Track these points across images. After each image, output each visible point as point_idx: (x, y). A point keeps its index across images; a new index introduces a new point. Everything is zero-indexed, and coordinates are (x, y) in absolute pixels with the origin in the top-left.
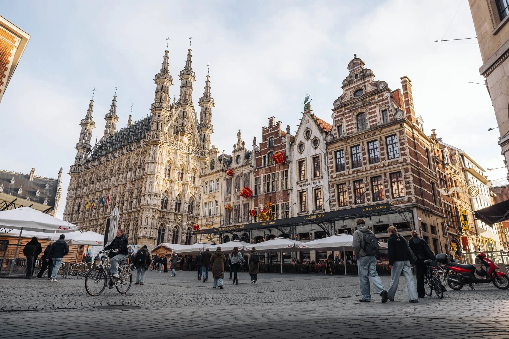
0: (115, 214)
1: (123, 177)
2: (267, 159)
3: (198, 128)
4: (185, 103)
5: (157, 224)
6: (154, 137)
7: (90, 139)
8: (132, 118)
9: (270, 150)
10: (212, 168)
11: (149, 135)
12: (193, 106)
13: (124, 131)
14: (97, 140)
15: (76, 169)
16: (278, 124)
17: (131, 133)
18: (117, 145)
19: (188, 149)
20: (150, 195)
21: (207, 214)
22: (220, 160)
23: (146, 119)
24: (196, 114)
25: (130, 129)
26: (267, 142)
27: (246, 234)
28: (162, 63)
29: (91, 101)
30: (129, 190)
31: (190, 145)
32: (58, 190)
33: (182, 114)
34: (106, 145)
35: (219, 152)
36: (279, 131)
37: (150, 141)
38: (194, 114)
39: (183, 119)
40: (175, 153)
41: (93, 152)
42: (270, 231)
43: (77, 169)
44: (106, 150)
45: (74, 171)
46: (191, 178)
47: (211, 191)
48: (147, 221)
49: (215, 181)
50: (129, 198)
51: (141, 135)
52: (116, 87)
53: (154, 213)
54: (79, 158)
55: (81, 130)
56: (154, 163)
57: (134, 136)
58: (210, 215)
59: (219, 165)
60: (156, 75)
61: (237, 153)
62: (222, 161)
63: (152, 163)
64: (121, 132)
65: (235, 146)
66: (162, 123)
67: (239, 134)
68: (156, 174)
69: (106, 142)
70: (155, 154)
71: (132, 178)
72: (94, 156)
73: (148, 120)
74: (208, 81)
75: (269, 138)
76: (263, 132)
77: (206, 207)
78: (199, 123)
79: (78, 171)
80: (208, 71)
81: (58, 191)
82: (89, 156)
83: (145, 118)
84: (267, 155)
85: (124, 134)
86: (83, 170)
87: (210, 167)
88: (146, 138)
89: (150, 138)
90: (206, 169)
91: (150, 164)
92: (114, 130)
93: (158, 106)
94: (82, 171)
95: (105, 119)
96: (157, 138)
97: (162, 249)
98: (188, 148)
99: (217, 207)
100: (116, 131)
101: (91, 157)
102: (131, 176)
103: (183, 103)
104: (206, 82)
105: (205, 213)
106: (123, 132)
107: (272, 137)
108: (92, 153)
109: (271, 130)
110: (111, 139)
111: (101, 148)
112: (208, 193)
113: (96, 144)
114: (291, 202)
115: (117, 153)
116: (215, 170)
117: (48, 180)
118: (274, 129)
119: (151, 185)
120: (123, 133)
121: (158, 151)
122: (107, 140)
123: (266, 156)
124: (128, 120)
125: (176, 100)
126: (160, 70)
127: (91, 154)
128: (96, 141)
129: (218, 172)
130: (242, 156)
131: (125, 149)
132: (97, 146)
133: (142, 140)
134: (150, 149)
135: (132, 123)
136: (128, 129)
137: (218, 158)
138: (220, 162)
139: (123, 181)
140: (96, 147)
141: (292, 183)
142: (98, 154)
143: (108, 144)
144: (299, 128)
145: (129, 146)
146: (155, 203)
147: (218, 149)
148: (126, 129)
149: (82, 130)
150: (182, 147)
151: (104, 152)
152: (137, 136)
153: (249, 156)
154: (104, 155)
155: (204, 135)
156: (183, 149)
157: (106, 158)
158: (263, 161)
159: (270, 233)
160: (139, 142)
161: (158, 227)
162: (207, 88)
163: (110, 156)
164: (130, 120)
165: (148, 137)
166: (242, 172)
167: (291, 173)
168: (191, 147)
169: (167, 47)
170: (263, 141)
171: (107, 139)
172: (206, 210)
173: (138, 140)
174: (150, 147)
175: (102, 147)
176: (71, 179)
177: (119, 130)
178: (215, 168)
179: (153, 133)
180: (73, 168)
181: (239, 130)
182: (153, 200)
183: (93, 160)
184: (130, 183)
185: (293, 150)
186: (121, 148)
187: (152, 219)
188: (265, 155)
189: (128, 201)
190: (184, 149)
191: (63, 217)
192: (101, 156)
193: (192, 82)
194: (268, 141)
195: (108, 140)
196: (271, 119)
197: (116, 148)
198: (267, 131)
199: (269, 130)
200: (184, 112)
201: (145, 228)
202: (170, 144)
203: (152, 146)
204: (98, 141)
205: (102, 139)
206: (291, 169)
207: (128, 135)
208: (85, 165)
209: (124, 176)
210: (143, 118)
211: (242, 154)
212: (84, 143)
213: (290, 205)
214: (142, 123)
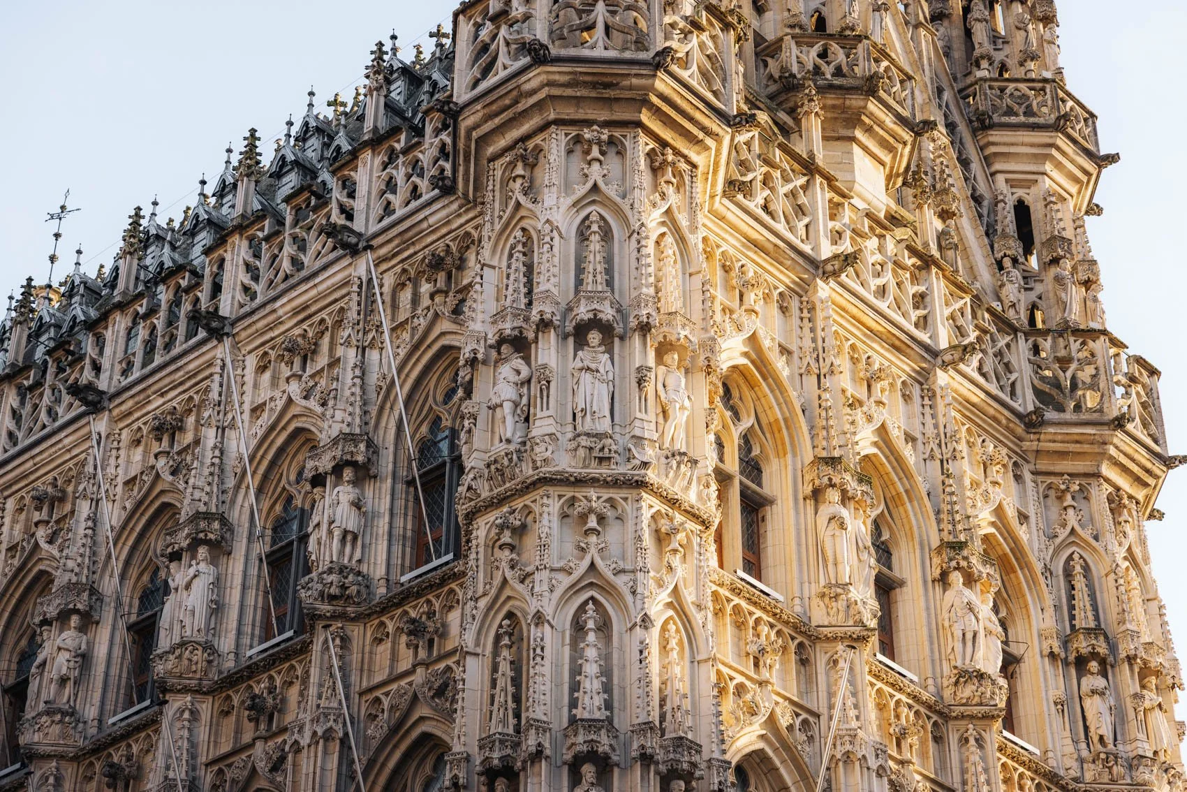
1: (84, 659)
20: (604, 765)
31: (929, 260)
37: (535, 78)
40: (794, 304)
68: (651, 475)
71: (226, 644)
91: (548, 352)
102: (217, 609)
119: (604, 627)
139: (91, 712)
174: (532, 160)
184: (206, 708)
203: (555, 145)
209: (101, 651)
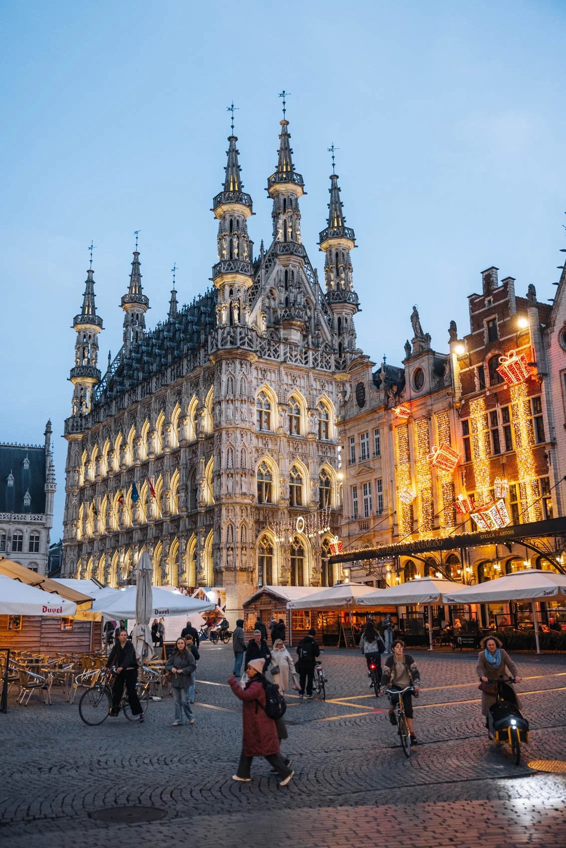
0: (144, 567)
2: (486, 372)
3: (323, 305)
4: (287, 251)
5: (254, 537)
6: (227, 342)
7: (96, 356)
8: (178, 297)
9: (493, 351)
10: (361, 403)
11: (214, 338)
12: (306, 256)
13: (163, 331)
14: (110, 355)
15: (75, 425)
16: (506, 285)
17: (178, 333)
18: (152, 365)
19: (306, 358)
20: (232, 475)
21: (361, 511)
22: (377, 382)
23: (207, 297)
24: (315, 272)
25: (174, 324)
26: (483, 332)
27: (453, 554)
28: (225, 168)
29: (88, 271)
30: (187, 464)
31: (309, 348)
32: (47, 469)
33: (283, 278)
34: (130, 366)
35: (374, 364)
36: (508, 301)
37: (219, 352)
38: (309, 272)
39: (286, 289)
41: (105, 384)
42: (509, 547)
43: (77, 425)
44: (131, 377)
45: (73, 430)
46: (320, 424)
47: (364, 457)
48: (230, 532)
49: (370, 435)
50: (189, 483)
51: (199, 338)
52: (136, 232)
53: (244, 514)
54: (79, 400)
55: (76, 339)
56: (232, 401)
57: (183, 340)
58: (367, 514)
59: (376, 394)
60: (215, 199)
61: (416, 365)
62: (382, 386)
63: (228, 401)
64: (158, 332)
65: (407, 347)
66: (239, 308)
67: (415, 317)
68: (238, 426)
69: (129, 359)
70: (232, 380)
71: (189, 439)
72: (108, 393)
73: (210, 301)
74: (335, 190)
75: (488, 322)
76: (471, 309)
77: (355, 496)
78: (325, 292)
79: (81, 429)
80: (334, 165)
81: (47, 472)
82: (98, 394)
83: (203, 295)
84: (486, 365)
85: (164, 338)
86: (90, 425)
87: (355, 402)
88: (210, 347)
89: (217, 345)
90: (349, 405)
92: (144, 330)
93: (227, 269)
94: (88, 429)
95: (121, 306)
96: (232, 343)
97: (265, 599)
98: (304, 357)
99: (380, 493)
100: (146, 330)
101: (103, 396)
103: (283, 251)
104: (331, 191)
105: (356, 510)
106: (161, 333)
107: (495, 319)
108: (103, 386)
109: (489, 301)
110: (138, 351)
111: (119, 372)
112: (357, 460)
113: (110, 366)
114: (556, 475)
115: (154, 384)
116: (367, 407)
117: (27, 449)
118: (497, 297)
119: (232, 451)
120: (161, 336)
121: (237, 372)
122: (130, 354)
123: (482, 366)
124: (170, 302)
125: (267, 247)
126: (223, 184)
127: (101, 389)
128: (109, 357)
129: (374, 411)
130: (427, 370)
131: (169, 375)
132: (113, 370)
133: (202, 351)
134: (221, 369)
135: (180, 308)
136: (171, 324)
137: (371, 378)
138: (378, 388)
139: (173, 446)
140: (111, 373)
141: (552, 429)
142: (115, 390)
143: (135, 365)
144: (559, 289)
145: (176, 366)
146: (244, 490)
147: (369, 357)
148: (166, 325)
149: (78, 338)
150: (291, 355)
151: (127, 383)
152: (191, 340)
153: (444, 369)
154: (127, 391)
155: (339, 319)
156: (294, 360)
157: (134, 398)
158: (476, 381)
159: (511, 552)
160: (197, 355)
161: (258, 544)
162: (336, 205)
163: (139, 391)
164: (174, 302)
165: (212, 342)
166: (430, 408)
167: (549, 403)
168: (310, 353)
169: (233, 127)
170: (473, 330)
171: (131, 351)
172: (356, 503)
173: (194, 351)
174: (221, 365)
175: (123, 370)
176: (69, 448)
177: (153, 330)
178: (368, 403)
179: (223, 333)
180: (70, 424)
181: (414, 308)
182: (239, 486)
183: (107, 403)
185: (549, 346)
186: (161, 372)
187: (242, 528)
188: (480, 364)
189: (187, 489)
190: (296, 361)
191: (63, 530)
192: (123, 392)
193: (297, 199)
194: (485, 329)
195: (133, 354)
196: (486, 273)
197: (150, 372)
198: (481, 304)
199: (486, 302)
200: (286, 272)
201: (228, 549)
202: (263, 353)
203: (224, 363)
204: (113, 358)
205: (120, 353)
206: (548, 394)
207: (172, 339)
208: (93, 416)
209: (173, 434)
210: (200, 296)
211: (426, 364)
212: (85, 367)
213: (552, 483)
214: (199, 308)
